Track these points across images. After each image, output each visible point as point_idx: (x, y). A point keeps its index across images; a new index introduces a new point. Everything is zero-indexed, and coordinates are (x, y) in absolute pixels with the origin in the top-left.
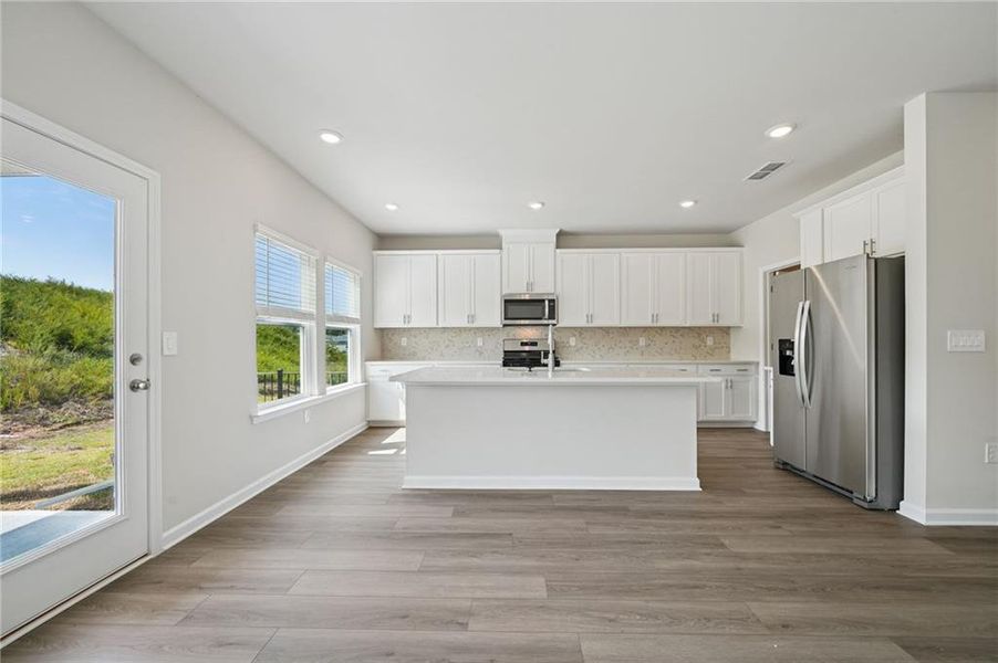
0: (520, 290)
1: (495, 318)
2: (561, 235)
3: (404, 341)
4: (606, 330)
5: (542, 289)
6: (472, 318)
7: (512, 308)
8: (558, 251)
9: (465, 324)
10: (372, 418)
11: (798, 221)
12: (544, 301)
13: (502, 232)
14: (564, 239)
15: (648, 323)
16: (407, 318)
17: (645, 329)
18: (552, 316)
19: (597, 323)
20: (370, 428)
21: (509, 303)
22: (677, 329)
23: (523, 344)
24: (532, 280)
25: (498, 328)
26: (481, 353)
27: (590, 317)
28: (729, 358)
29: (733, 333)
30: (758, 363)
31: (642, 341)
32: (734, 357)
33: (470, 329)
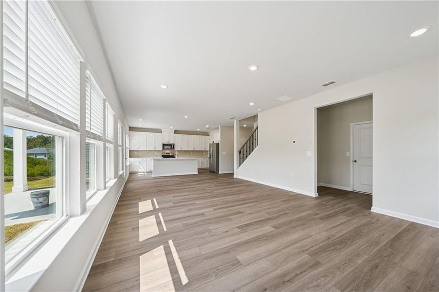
0: (166, 142)
1: (161, 149)
2: (175, 131)
4: (184, 151)
5: (171, 142)
6: (155, 148)
8: (175, 134)
12: (172, 145)
13: (162, 129)
14: (176, 132)
15: (193, 150)
16: (138, 148)
17: (192, 151)
18: (173, 148)
19: (182, 150)
21: (164, 145)
22: (198, 151)
23: (166, 154)
24: (169, 140)
26: (156, 156)
27: (181, 149)
31: (192, 153)
33: (153, 150)
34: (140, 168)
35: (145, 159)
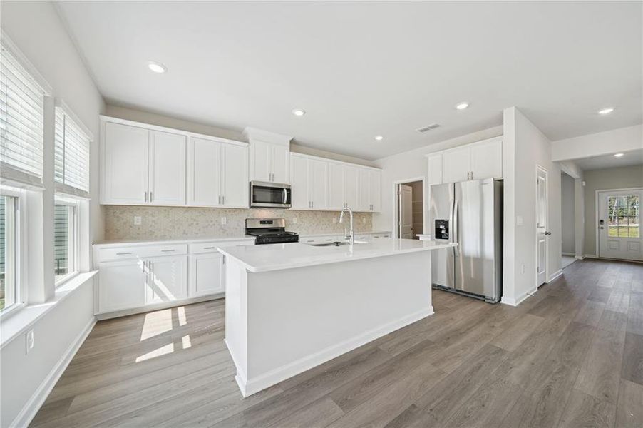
0: (264, 179)
1: (244, 202)
2: (293, 142)
3: (138, 220)
6: (222, 199)
7: (258, 193)
8: (291, 153)
9: (216, 205)
10: (102, 311)
11: (427, 158)
12: (282, 189)
14: (295, 145)
17: (335, 213)
19: (316, 208)
20: (101, 323)
21: (256, 190)
23: (262, 222)
24: (273, 173)
25: (247, 209)
26: (224, 231)
27: (311, 204)
28: (371, 231)
29: (374, 217)
30: (391, 233)
32: (375, 230)
33: (214, 209)
34: (156, 290)
35: (180, 246)
